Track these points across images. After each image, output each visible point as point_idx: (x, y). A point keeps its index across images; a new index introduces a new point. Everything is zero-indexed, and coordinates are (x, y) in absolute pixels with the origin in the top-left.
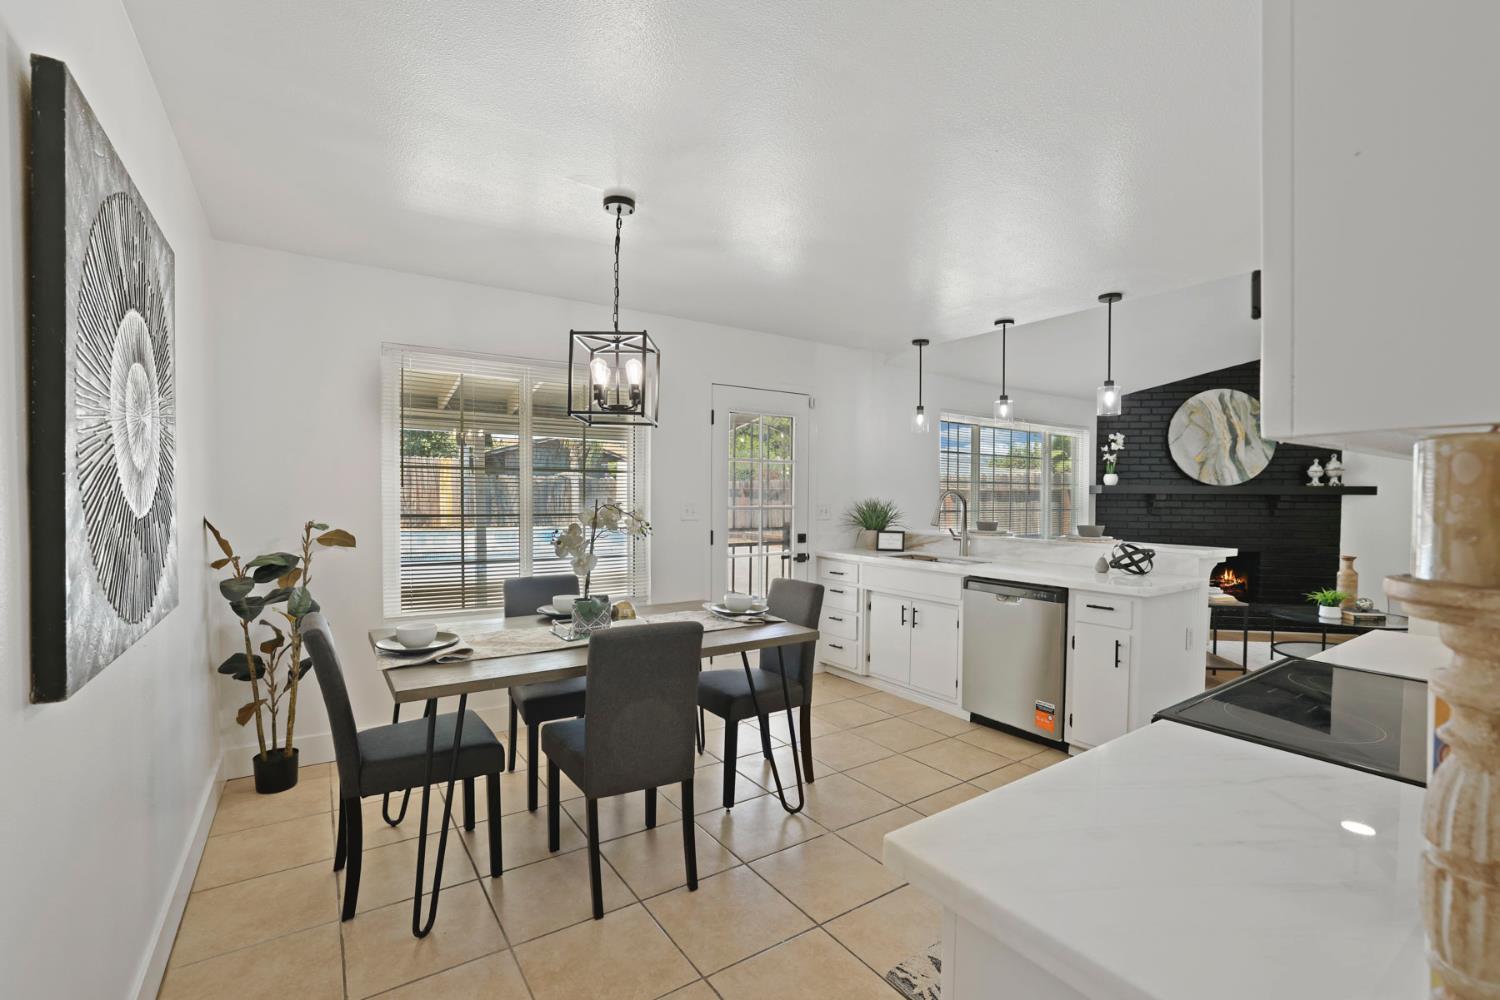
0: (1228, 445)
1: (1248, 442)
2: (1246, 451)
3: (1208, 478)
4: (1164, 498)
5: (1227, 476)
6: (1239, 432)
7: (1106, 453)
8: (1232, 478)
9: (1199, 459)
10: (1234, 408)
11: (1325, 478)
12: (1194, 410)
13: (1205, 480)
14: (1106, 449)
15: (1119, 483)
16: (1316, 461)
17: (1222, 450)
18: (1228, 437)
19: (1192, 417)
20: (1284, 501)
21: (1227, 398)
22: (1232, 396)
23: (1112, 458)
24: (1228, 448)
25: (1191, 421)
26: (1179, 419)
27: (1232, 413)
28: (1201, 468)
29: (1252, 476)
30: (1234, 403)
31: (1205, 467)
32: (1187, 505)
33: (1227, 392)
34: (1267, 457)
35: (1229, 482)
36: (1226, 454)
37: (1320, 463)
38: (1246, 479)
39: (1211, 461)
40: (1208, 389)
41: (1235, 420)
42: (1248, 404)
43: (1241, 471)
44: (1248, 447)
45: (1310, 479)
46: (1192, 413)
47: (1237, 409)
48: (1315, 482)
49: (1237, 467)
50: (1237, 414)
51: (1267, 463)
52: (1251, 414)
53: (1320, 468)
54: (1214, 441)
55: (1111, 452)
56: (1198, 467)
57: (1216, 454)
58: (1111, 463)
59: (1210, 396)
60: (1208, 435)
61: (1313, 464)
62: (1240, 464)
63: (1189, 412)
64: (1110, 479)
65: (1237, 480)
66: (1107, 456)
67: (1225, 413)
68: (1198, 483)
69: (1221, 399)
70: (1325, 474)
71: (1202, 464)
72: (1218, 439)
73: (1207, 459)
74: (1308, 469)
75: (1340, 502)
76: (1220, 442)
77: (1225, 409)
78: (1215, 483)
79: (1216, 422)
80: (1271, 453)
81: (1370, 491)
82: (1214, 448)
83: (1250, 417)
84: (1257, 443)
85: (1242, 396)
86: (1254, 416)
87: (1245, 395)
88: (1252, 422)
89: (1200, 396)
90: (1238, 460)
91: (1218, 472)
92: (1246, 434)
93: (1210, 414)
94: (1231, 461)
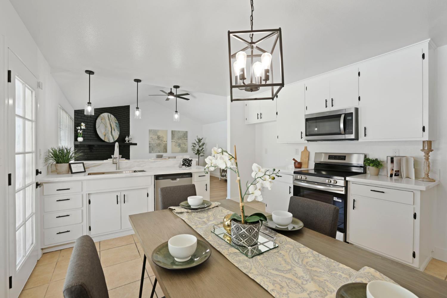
0: (110, 130)
1: (114, 130)
2: (114, 132)
3: (106, 140)
4: (96, 146)
5: (110, 140)
6: (112, 127)
7: (78, 129)
9: (104, 134)
11: (128, 141)
14: (79, 128)
15: (83, 141)
16: (127, 136)
17: (109, 132)
18: (110, 128)
19: (102, 120)
22: (110, 116)
23: (81, 132)
25: (102, 122)
26: (99, 121)
27: (111, 120)
29: (116, 140)
30: (111, 118)
31: (106, 136)
33: (109, 114)
39: (107, 135)
40: (105, 113)
41: (111, 123)
42: (114, 118)
43: (113, 138)
45: (126, 141)
46: (102, 119)
51: (118, 136)
53: (128, 138)
55: (81, 129)
56: (104, 137)
58: (80, 134)
59: (105, 115)
60: (106, 127)
61: (126, 137)
64: (80, 139)
65: (113, 141)
66: (79, 131)
67: (109, 121)
68: (104, 141)
69: (108, 116)
71: (105, 135)
72: (108, 128)
73: (106, 134)
75: (129, 147)
77: (109, 119)
78: (108, 142)
79: (107, 123)
80: (119, 133)
81: (136, 144)
82: (107, 131)
83: (114, 123)
84: (116, 130)
85: (112, 116)
86: (115, 122)
87: (113, 116)
88: (115, 124)
89: (103, 114)
90: (113, 135)
91: (109, 138)
92: (114, 127)
93: (106, 120)
94: (111, 135)
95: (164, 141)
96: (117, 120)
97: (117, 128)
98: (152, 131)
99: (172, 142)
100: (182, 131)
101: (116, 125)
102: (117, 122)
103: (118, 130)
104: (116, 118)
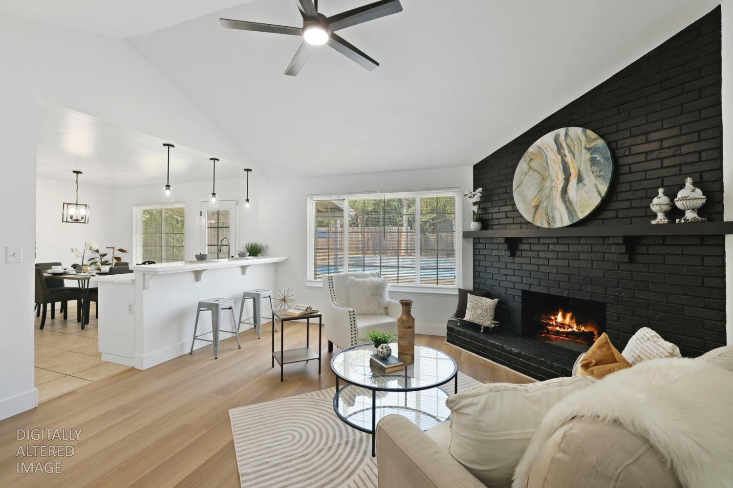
0: (560, 184)
1: (580, 179)
2: (577, 190)
3: (541, 222)
5: (558, 217)
6: (572, 170)
8: (562, 220)
9: (533, 204)
10: (568, 146)
12: (532, 157)
13: (538, 224)
17: (555, 191)
18: (561, 176)
19: (531, 163)
21: (562, 138)
22: (566, 134)
24: (560, 188)
25: (530, 167)
26: (521, 168)
27: (566, 152)
28: (536, 212)
29: (582, 216)
30: (569, 140)
31: (539, 210)
32: (533, 247)
33: (562, 131)
34: (599, 193)
35: (558, 225)
36: (557, 194)
37: (665, 194)
38: (576, 220)
39: (545, 204)
41: (569, 158)
42: (583, 138)
43: (571, 211)
44: (581, 185)
45: (654, 215)
46: (531, 159)
47: (571, 147)
48: (661, 219)
49: (567, 208)
50: (571, 151)
51: (599, 200)
52: (586, 148)
53: (665, 199)
54: (548, 184)
56: (532, 211)
57: (548, 197)
59: (547, 140)
60: (543, 179)
61: (656, 194)
62: (571, 204)
63: (529, 160)
65: (567, 222)
67: (559, 154)
69: (557, 139)
70: (674, 206)
71: (537, 207)
72: (552, 181)
73: (540, 202)
74: (650, 202)
76: (553, 184)
77: (560, 148)
78: (546, 226)
79: (551, 164)
80: (604, 189)
82: (547, 191)
83: (584, 151)
84: (589, 179)
85: (575, 132)
86: (588, 149)
87: (580, 130)
88: (587, 156)
89: (538, 142)
90: (569, 200)
91: (550, 214)
92: (579, 170)
93: (546, 157)
94: (561, 201)
96: (602, 136)
97: (595, 168)
101: (593, 161)
102: (601, 142)
103: (599, 176)
104: (593, 130)
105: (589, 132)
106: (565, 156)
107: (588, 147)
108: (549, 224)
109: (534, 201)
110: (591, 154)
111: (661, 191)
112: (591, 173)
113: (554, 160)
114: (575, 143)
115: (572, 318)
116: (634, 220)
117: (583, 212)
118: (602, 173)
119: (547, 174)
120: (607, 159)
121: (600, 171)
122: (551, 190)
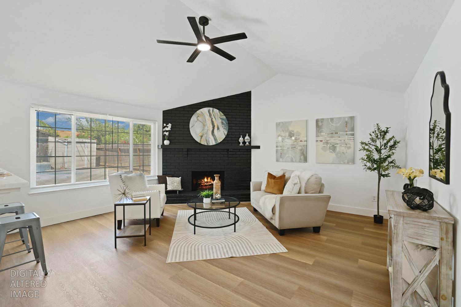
1: (218, 129)
2: (217, 132)
3: (204, 143)
5: (210, 141)
6: (215, 125)
7: (165, 131)
8: (212, 142)
9: (200, 135)
10: (214, 115)
11: (244, 143)
13: (202, 143)
15: (170, 144)
18: (211, 126)
19: (199, 118)
20: (231, 151)
21: (211, 111)
22: (213, 111)
23: (167, 134)
24: (211, 130)
25: (198, 119)
26: (193, 119)
27: (213, 117)
28: (201, 138)
29: (219, 142)
30: (214, 113)
31: (203, 138)
32: (197, 153)
33: (211, 109)
34: (225, 134)
35: (211, 144)
36: (211, 133)
37: (242, 137)
38: (217, 143)
39: (205, 136)
40: (205, 107)
41: (214, 120)
42: (219, 114)
43: (215, 140)
44: (218, 130)
45: (240, 143)
46: (198, 116)
47: (215, 116)
48: (241, 144)
49: (214, 138)
50: (215, 118)
51: (225, 137)
52: (220, 118)
53: (242, 139)
54: (206, 128)
55: (167, 131)
57: (206, 133)
58: (167, 136)
59: (205, 110)
60: (204, 125)
61: (240, 137)
62: (215, 136)
63: (197, 116)
64: (167, 142)
65: (214, 143)
66: (165, 133)
67: (210, 117)
68: (200, 144)
69: (209, 111)
70: (244, 141)
71: (202, 136)
72: (208, 127)
73: (203, 135)
74: (239, 139)
75: (251, 152)
76: (208, 128)
77: (210, 115)
78: (206, 144)
79: (207, 120)
80: (226, 133)
81: (258, 147)
82: (206, 130)
83: (219, 119)
84: (221, 129)
85: (216, 111)
86: (221, 118)
87: (218, 111)
88: (220, 121)
89: (201, 110)
90: (215, 135)
91: (207, 140)
92: (218, 125)
93: (205, 117)
94: (212, 136)
95: (301, 141)
96: (225, 115)
97: (223, 126)
98: (281, 124)
99: (317, 141)
100: (340, 118)
101: (222, 123)
102: (224, 117)
103: (225, 129)
104: (222, 112)
105: (221, 112)
106: (213, 119)
107: (221, 117)
108: (207, 144)
109: (201, 133)
110: (222, 120)
111: (241, 136)
112: (222, 127)
113: (208, 119)
114: (216, 115)
115: (210, 179)
116: (233, 144)
117: (220, 140)
118: (225, 128)
119: (205, 124)
120: (227, 123)
121: (225, 127)
122: (208, 130)
